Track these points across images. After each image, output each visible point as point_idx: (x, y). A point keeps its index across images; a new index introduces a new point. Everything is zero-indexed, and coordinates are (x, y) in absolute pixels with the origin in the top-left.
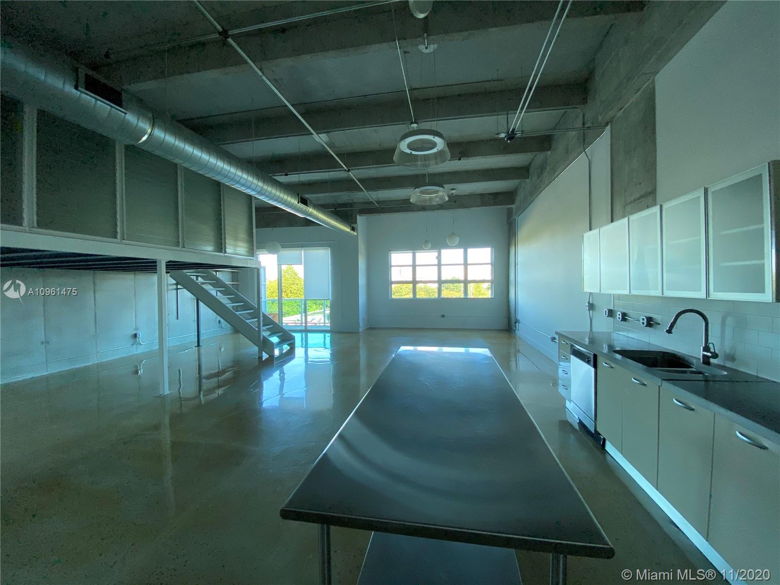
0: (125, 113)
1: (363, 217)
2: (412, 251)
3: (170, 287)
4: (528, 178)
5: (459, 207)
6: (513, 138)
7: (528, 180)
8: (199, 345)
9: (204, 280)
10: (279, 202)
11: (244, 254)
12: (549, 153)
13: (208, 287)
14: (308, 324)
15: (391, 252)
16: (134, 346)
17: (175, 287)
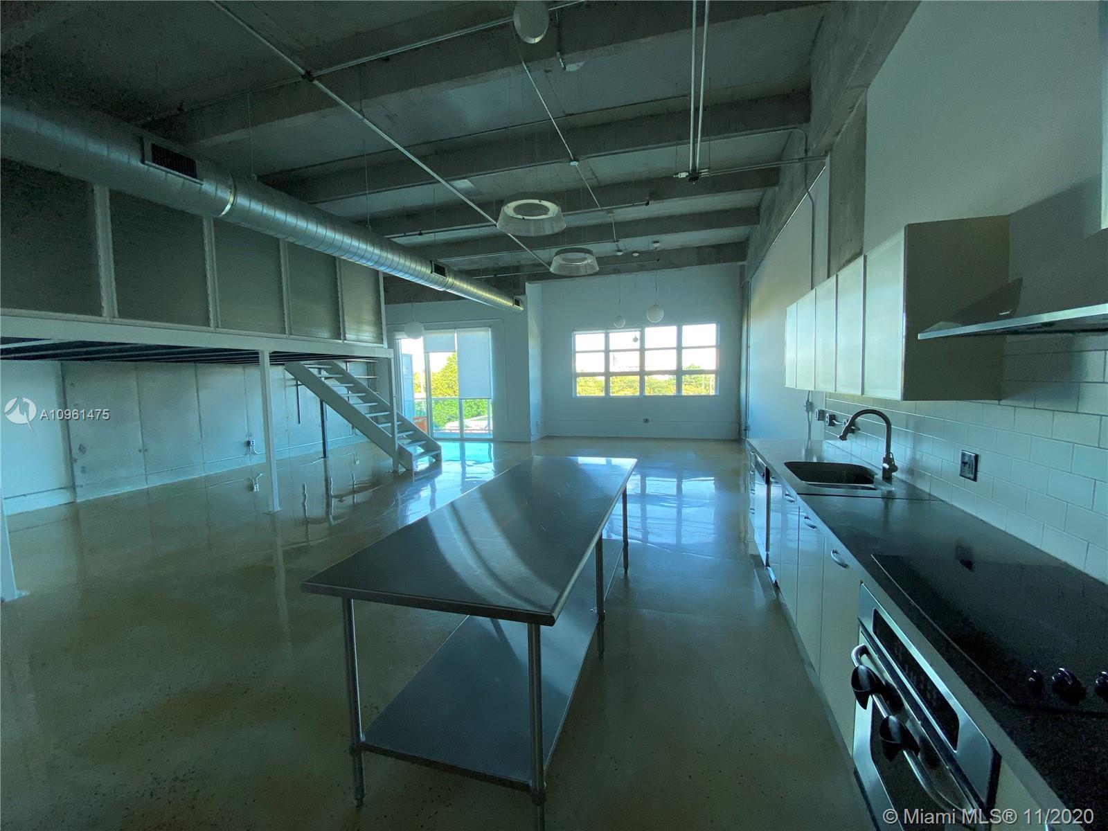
0: (201, 184)
1: (535, 285)
2: (604, 331)
3: (288, 383)
4: (759, 224)
5: (667, 267)
6: (697, 178)
7: (759, 227)
8: (325, 456)
9: (330, 374)
10: (406, 273)
11: (370, 341)
12: (777, 188)
13: (332, 384)
14: (465, 432)
15: (575, 333)
16: (248, 456)
17: (294, 382)
